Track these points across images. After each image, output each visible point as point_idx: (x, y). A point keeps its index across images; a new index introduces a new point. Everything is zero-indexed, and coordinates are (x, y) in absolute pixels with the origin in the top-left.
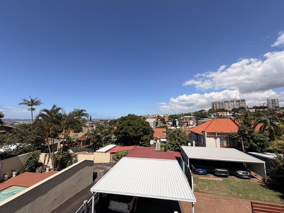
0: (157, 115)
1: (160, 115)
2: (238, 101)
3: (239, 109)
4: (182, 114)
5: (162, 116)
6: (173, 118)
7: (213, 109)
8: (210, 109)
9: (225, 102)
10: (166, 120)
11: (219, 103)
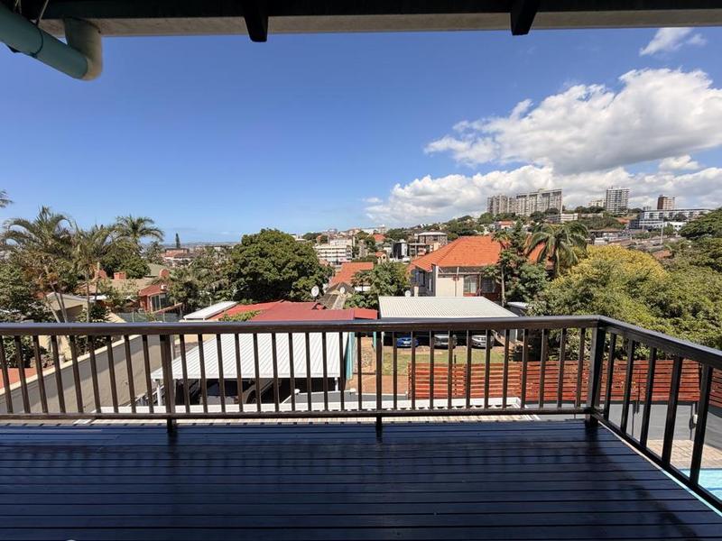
0: (357, 231)
1: (366, 231)
2: (546, 195)
3: (546, 213)
4: (419, 227)
5: (371, 232)
6: (395, 236)
7: (490, 214)
8: (483, 213)
9: (518, 197)
10: (379, 242)
11: (505, 199)
